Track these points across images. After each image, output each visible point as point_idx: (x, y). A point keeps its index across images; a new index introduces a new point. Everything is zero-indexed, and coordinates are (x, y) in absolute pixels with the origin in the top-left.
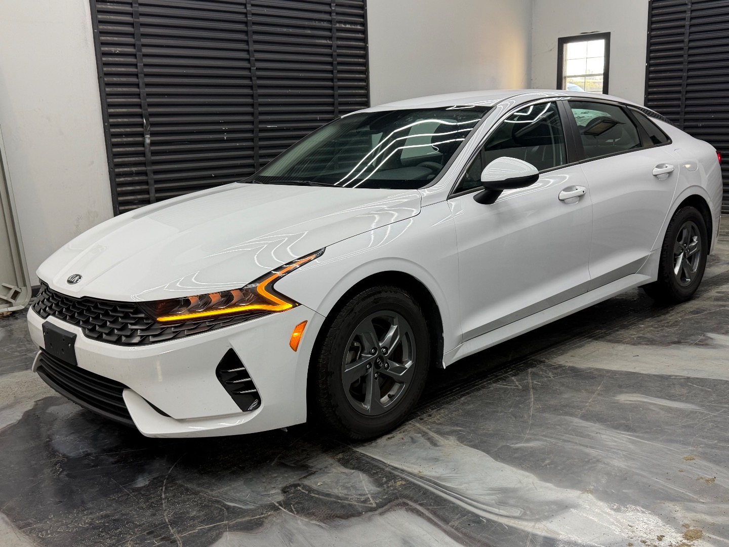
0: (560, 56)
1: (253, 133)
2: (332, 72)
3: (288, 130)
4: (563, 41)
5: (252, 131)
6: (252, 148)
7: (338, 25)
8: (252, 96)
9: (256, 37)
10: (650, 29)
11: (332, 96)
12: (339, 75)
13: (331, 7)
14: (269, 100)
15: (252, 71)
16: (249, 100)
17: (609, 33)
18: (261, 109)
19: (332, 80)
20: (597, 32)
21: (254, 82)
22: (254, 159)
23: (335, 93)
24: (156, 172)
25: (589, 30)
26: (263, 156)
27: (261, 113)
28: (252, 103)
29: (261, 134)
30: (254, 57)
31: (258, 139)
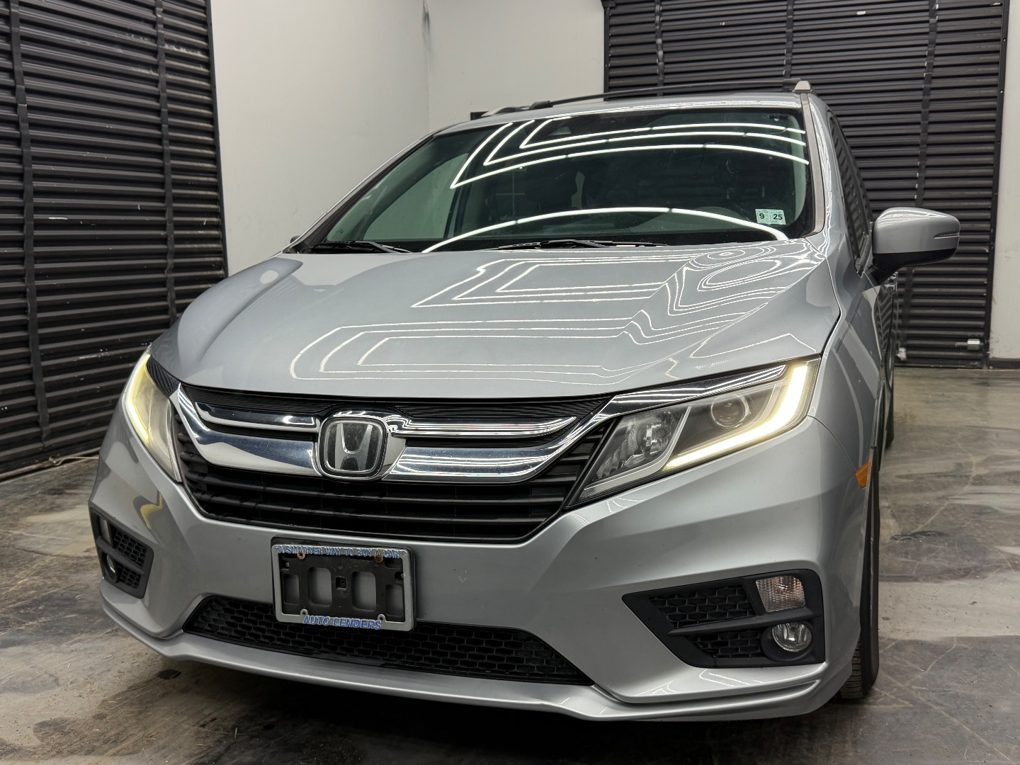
1: (22, 230)
2: (158, 126)
3: (87, 225)
5: (19, 226)
6: (20, 259)
7: (167, 46)
8: (19, 158)
11: (161, 169)
12: (171, 134)
13: (155, 13)
14: (53, 168)
15: (18, 110)
16: (14, 166)
18: (37, 184)
19: (159, 140)
21: (24, 132)
23: (166, 163)
26: (40, 275)
27: (39, 193)
28: (20, 172)
29: (37, 233)
30: (23, 84)
31: (32, 241)
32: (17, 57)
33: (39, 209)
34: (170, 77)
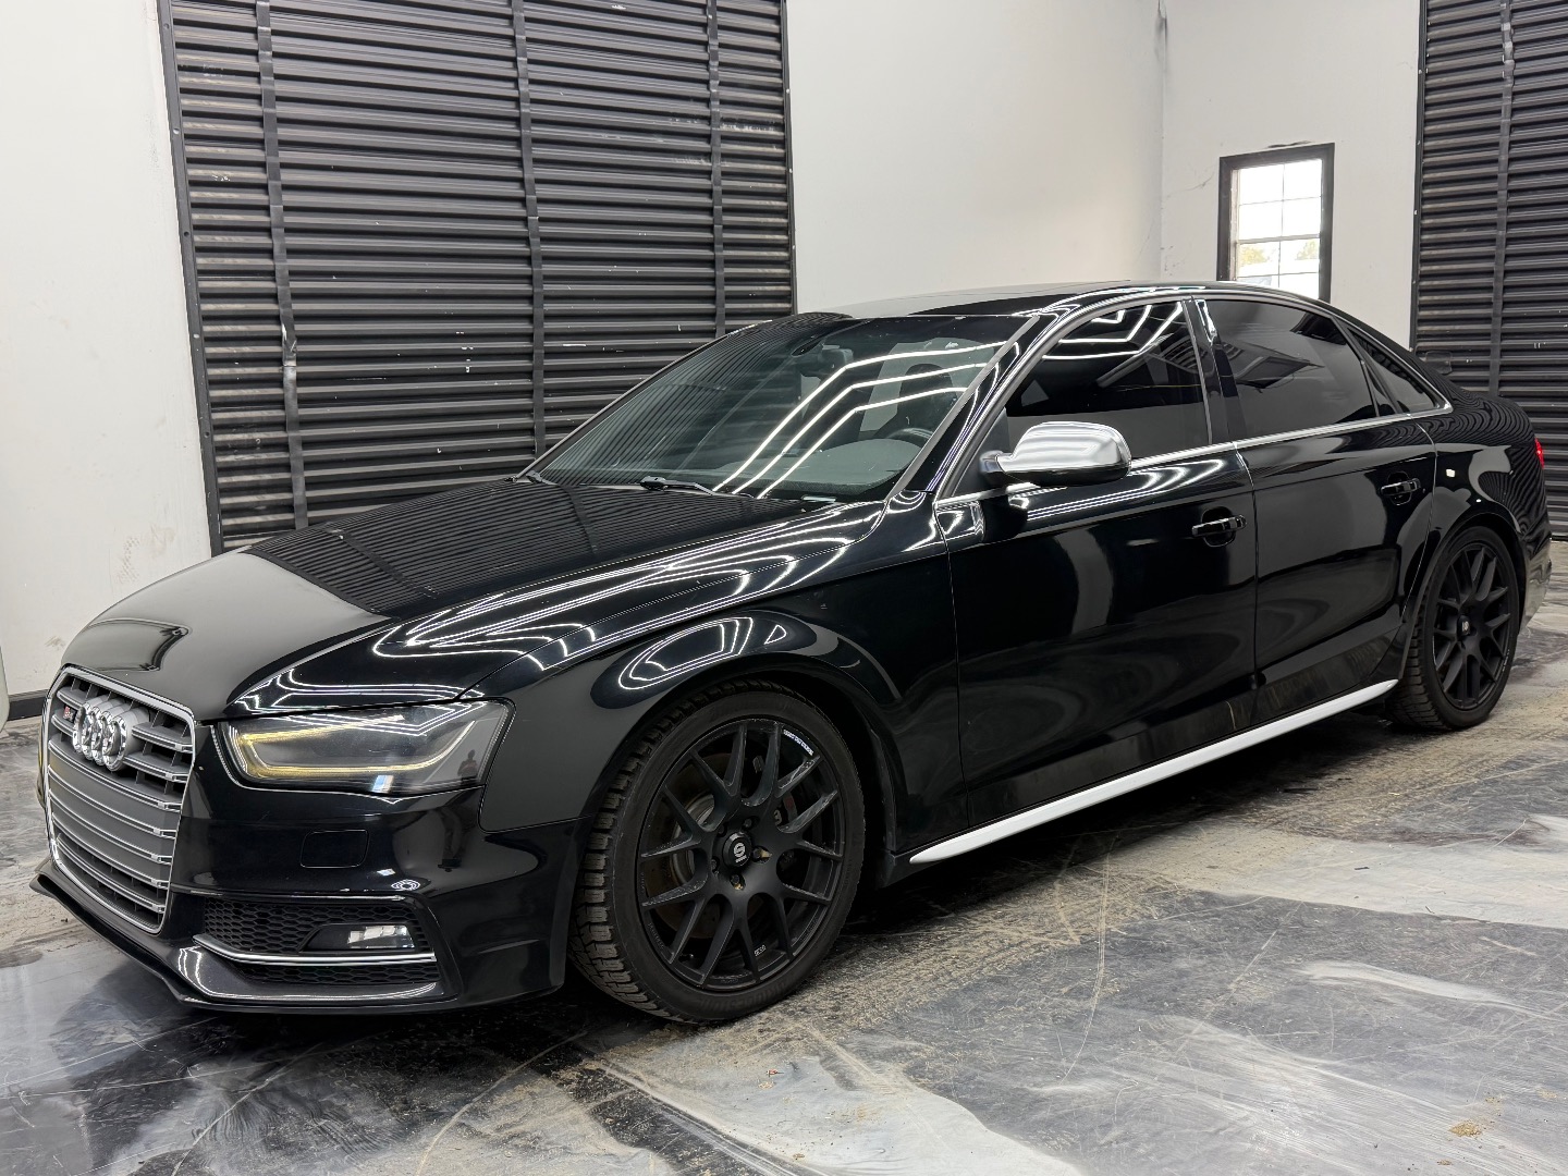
0: (1224, 197)
1: (531, 359)
3: (610, 352)
4: (1230, 165)
5: (528, 355)
6: (528, 393)
7: (724, 127)
8: (529, 279)
9: (541, 152)
10: (1422, 136)
11: (712, 280)
12: (726, 236)
13: (708, 89)
14: (569, 288)
15: (529, 224)
16: (523, 288)
17: (1332, 146)
18: (550, 307)
19: (710, 245)
20: (1304, 143)
22: (532, 416)
23: (718, 273)
24: (308, 444)
25: (1287, 140)
27: (550, 317)
28: (530, 294)
29: (549, 362)
30: (535, 194)
31: (542, 372)
32: (527, 163)
33: (550, 335)
34: (728, 165)
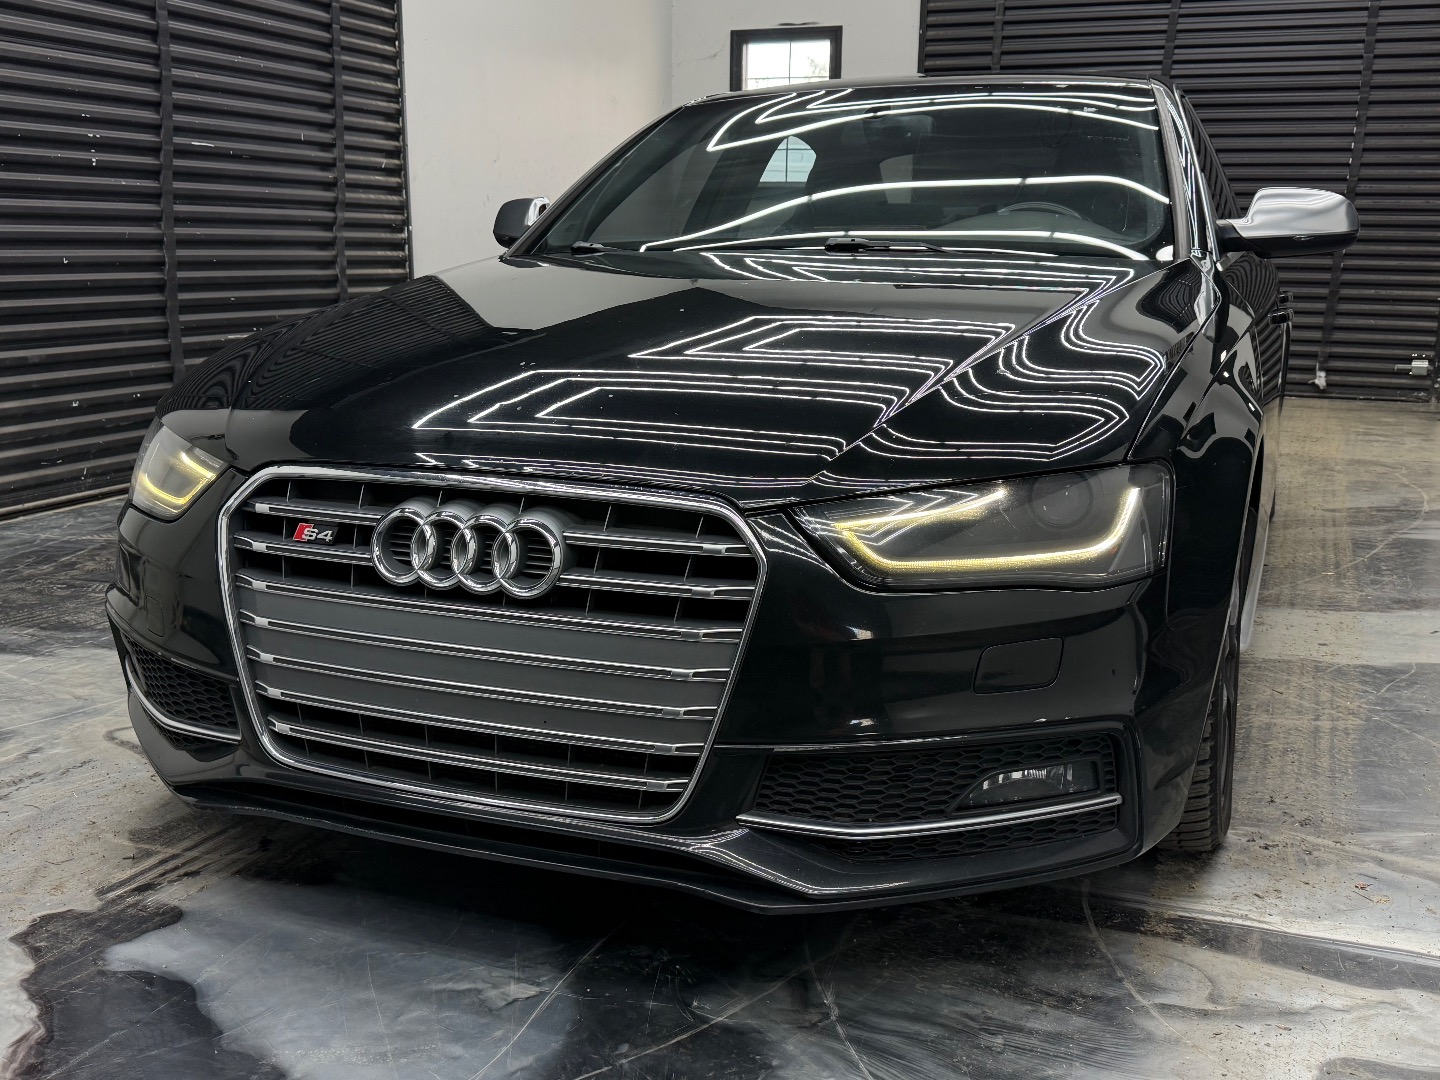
0: (735, 69)
1: (158, 158)
2: (328, 27)
3: (237, 157)
4: (740, 39)
5: (154, 151)
6: (154, 197)
8: (154, 58)
10: (925, 26)
11: (328, 86)
12: (342, 38)
14: (197, 75)
16: (148, 68)
17: (840, 28)
18: (179, 96)
19: (326, 46)
20: (814, 23)
21: (161, 23)
22: (160, 227)
23: (336, 79)
25: (798, 19)
26: (181, 220)
27: (180, 107)
29: (178, 162)
31: (171, 173)
33: (180, 130)
